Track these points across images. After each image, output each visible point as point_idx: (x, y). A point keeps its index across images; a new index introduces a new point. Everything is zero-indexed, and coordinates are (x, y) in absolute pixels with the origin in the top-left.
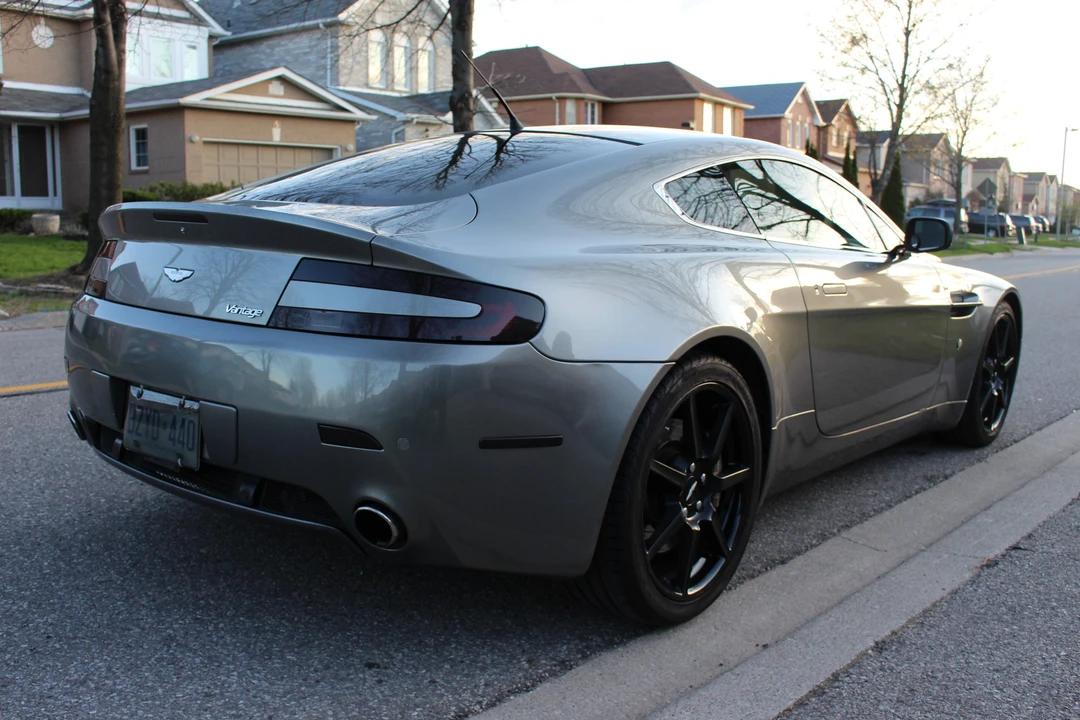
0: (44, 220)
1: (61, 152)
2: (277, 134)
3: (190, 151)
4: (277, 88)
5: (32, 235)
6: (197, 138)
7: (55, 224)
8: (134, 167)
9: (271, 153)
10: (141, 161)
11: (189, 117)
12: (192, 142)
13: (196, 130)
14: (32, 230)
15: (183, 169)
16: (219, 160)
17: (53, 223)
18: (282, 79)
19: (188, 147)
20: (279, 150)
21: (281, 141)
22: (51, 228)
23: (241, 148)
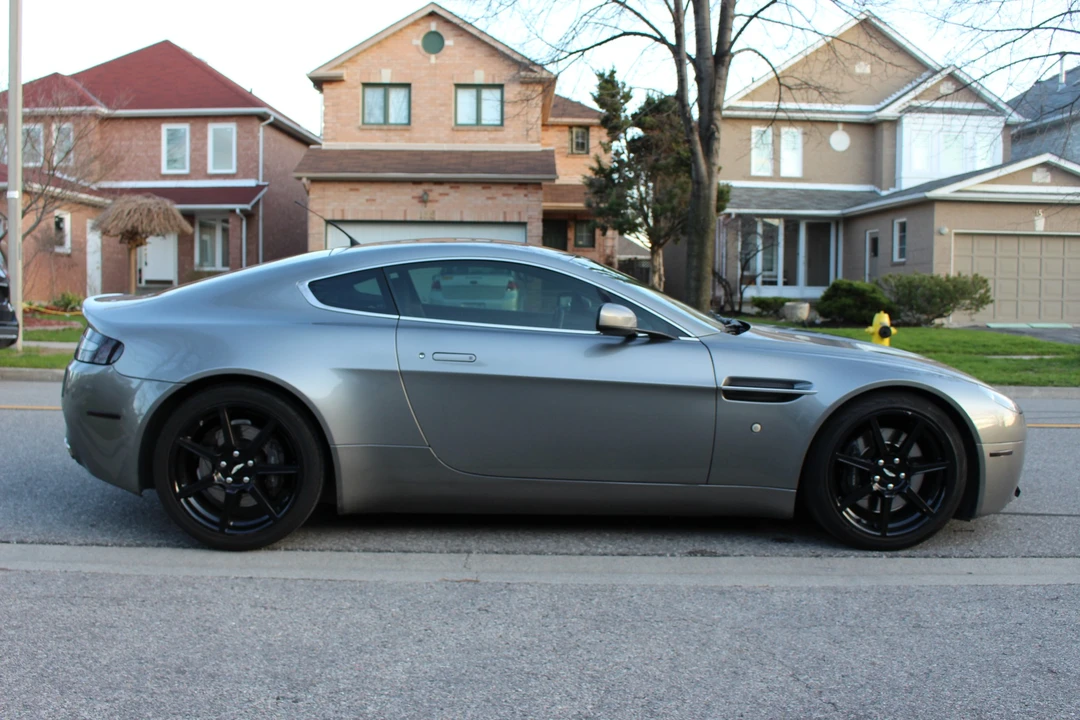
0: (793, 308)
1: (845, 245)
2: (1040, 225)
3: (938, 243)
4: (1039, 176)
5: (783, 320)
6: (946, 230)
7: (804, 312)
8: (896, 258)
9: (1036, 244)
10: (902, 253)
11: (939, 210)
12: (941, 234)
13: (945, 222)
14: (784, 317)
15: (930, 262)
16: (972, 251)
17: (801, 311)
18: (1046, 165)
19: (937, 238)
20: (1044, 240)
21: (1045, 230)
22: (800, 315)
23: (999, 239)
